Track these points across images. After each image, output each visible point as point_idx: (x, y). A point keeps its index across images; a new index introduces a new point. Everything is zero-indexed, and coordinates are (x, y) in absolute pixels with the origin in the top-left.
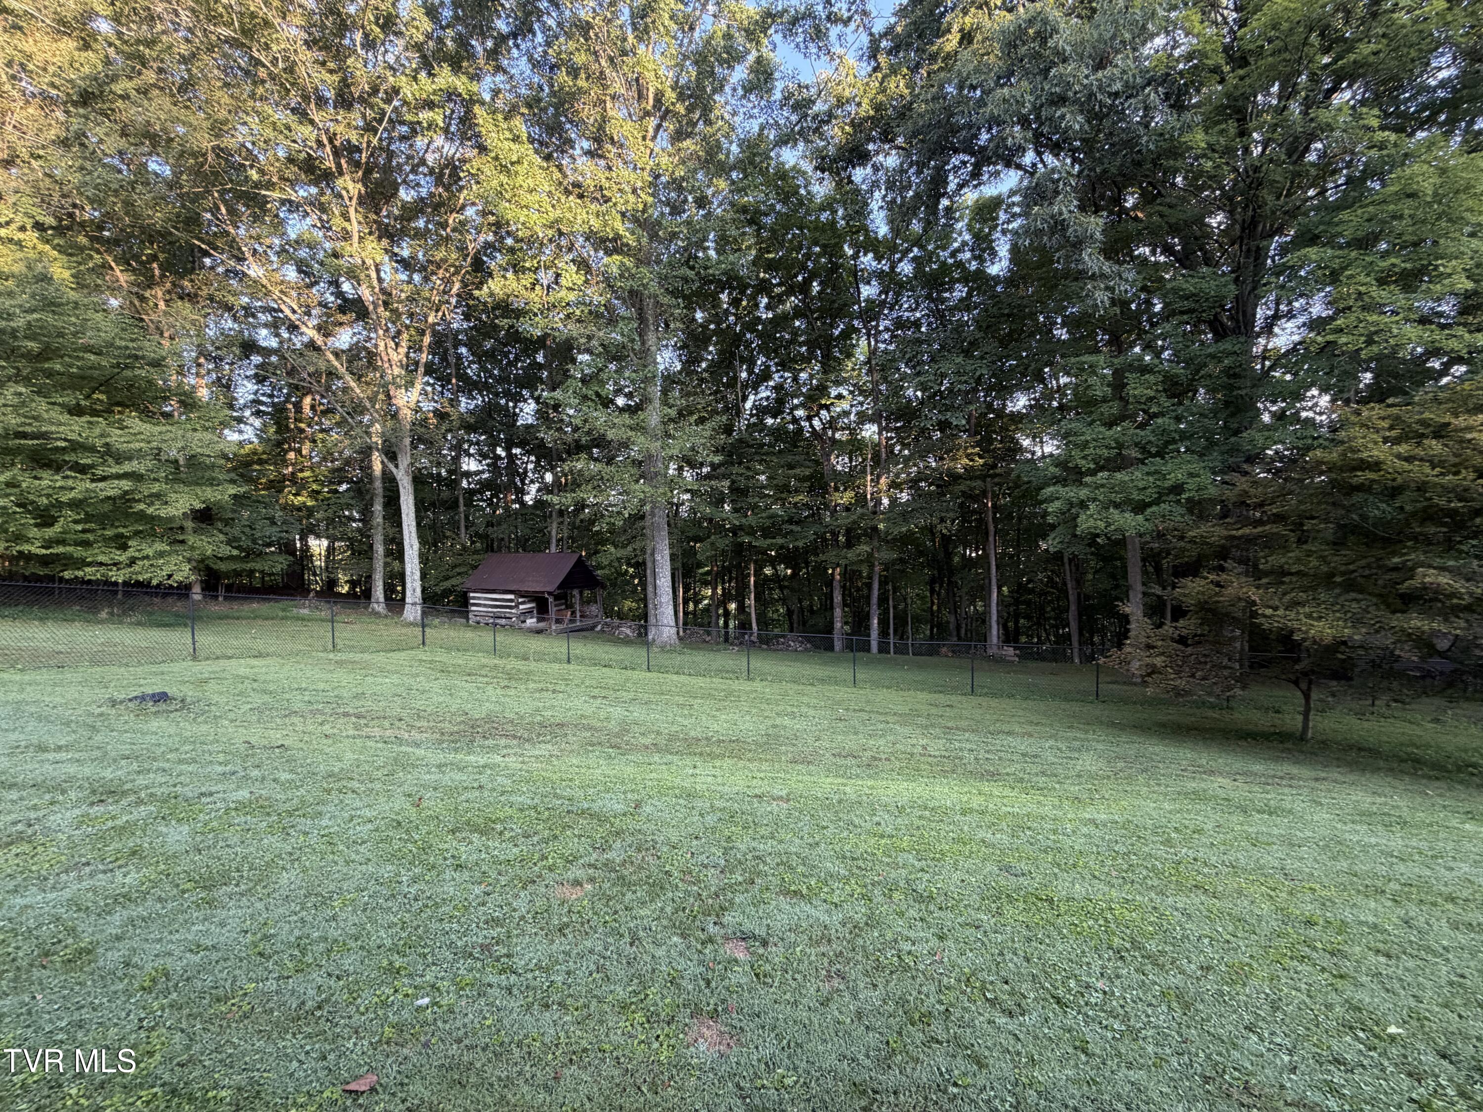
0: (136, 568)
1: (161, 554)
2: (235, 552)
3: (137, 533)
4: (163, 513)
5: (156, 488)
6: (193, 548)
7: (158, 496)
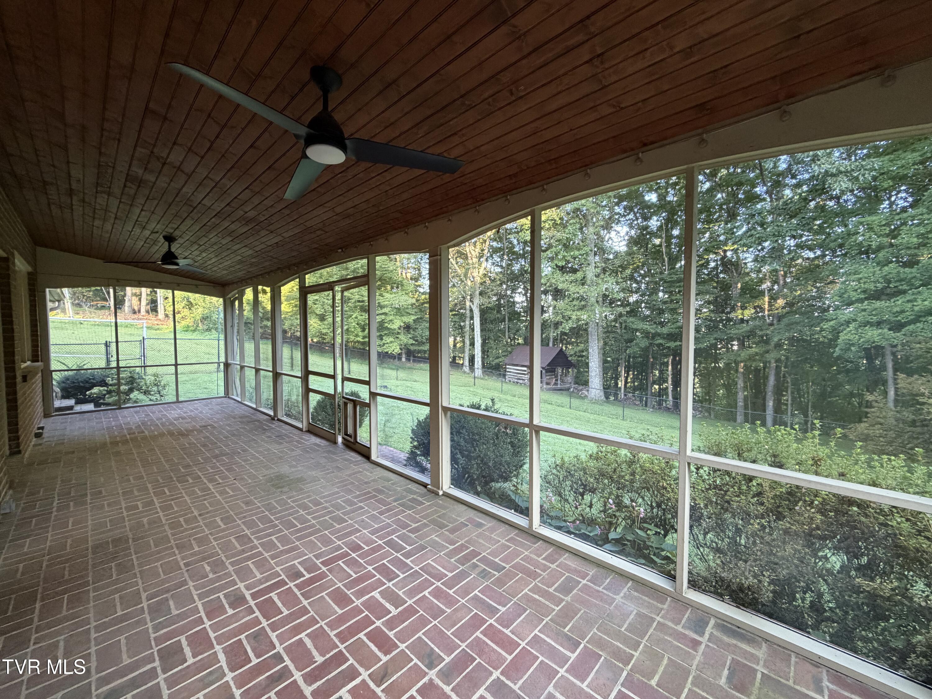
0: (385, 347)
1: (391, 342)
2: (414, 342)
3: (386, 334)
4: (392, 327)
5: (391, 318)
6: (401, 340)
7: (391, 321)
